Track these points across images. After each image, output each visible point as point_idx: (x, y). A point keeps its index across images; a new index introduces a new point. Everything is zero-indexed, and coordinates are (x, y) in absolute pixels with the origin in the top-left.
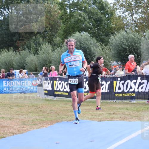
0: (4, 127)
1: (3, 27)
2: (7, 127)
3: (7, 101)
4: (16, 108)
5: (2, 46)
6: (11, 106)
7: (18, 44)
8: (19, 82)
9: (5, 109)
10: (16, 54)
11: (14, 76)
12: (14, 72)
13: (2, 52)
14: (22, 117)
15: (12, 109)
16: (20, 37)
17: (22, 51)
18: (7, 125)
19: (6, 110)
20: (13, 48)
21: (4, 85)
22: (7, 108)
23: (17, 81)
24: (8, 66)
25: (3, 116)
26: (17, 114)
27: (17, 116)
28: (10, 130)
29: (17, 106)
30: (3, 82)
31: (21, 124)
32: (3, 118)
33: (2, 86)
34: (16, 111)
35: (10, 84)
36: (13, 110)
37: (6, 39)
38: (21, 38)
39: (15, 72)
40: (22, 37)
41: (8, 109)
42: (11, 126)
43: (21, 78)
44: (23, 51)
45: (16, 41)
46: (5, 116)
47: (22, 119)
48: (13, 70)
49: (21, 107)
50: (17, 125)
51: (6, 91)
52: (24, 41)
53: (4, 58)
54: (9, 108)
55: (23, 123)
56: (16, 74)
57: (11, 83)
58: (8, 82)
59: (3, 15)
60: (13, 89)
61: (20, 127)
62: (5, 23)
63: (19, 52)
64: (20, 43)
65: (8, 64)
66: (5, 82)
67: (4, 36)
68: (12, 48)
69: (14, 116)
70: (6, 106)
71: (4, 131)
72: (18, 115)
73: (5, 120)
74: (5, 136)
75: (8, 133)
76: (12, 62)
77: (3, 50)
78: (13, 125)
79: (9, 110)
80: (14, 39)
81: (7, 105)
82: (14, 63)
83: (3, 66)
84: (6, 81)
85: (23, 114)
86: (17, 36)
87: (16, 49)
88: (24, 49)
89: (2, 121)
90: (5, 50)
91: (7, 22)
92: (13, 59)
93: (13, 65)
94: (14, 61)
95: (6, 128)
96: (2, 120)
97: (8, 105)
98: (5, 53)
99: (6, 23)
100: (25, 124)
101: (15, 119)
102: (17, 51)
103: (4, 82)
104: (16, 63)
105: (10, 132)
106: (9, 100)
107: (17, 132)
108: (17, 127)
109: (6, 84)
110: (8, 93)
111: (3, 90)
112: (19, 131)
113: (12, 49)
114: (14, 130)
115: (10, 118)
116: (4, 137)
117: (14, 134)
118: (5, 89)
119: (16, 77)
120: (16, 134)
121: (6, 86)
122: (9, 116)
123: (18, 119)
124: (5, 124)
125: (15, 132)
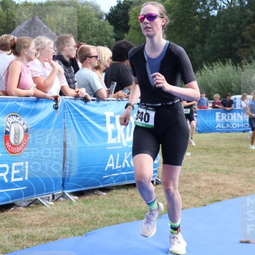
0: (218, 184)
1: (218, 26)
2: (222, 184)
3: (222, 145)
4: (237, 156)
5: (215, 57)
6: (228, 152)
7: (241, 53)
8: (241, 114)
9: (219, 157)
10: (237, 69)
11: (233, 105)
12: (233, 98)
13: (215, 67)
14: (247, 169)
15: (230, 156)
16: (243, 43)
17: (246, 65)
18: (224, 182)
19: (220, 159)
20: (233, 61)
21: (217, 119)
22: (223, 155)
23: (238, 112)
24: (223, 89)
25: (216, 167)
26: (238, 164)
27: (239, 168)
28: (228, 191)
29: (238, 152)
30: (215, 114)
31: (245, 181)
32: (216, 170)
33: (213, 121)
34: (236, 160)
35: (227, 118)
36: (232, 158)
37: (222, 47)
38: (245, 45)
39: (235, 99)
40: (247, 42)
41: (225, 157)
42: (229, 183)
43: (245, 107)
44: (248, 65)
45: (236, 49)
46: (220, 168)
47: (246, 174)
48: (232, 95)
49: (243, 154)
50: (238, 182)
51: (221, 128)
52: (250, 49)
53: (217, 76)
54: (226, 155)
55: (248, 180)
56: (235, 102)
57: (228, 116)
58: (223, 114)
59: (218, 7)
60: (231, 125)
61: (243, 186)
62: (220, 21)
63: (241, 66)
64: (244, 51)
65: (223, 85)
66: (219, 115)
67: (219, 41)
68: (230, 59)
69: (233, 169)
70: (221, 152)
71: (219, 191)
72: (240, 166)
73: (219, 173)
74: (220, 198)
75: (225, 195)
76: (230, 83)
77: (216, 63)
78: (232, 183)
79: (225, 159)
80: (235, 45)
81: (221, 150)
82: (233, 84)
83: (216, 90)
84: (220, 113)
85: (248, 165)
86: (239, 41)
87: (237, 61)
88: (249, 62)
89: (215, 176)
90: (219, 63)
91: (223, 19)
92: (231, 77)
93: (232, 87)
94: (233, 81)
95: (222, 187)
96: (215, 174)
97: (224, 151)
98: (220, 69)
99: (222, 21)
100: (251, 181)
101: (236, 173)
102: (238, 64)
103: (217, 114)
104: (236, 84)
105: (227, 193)
106: (224, 143)
107: (240, 194)
108: (239, 185)
109: (220, 118)
110: (224, 131)
111: (215, 126)
112: (241, 192)
113: (230, 62)
114: (234, 189)
115: (227, 172)
116: (219, 201)
117: (234, 196)
118: (219, 126)
119: (235, 107)
120: (237, 196)
121: (220, 120)
122: (225, 168)
123: (240, 173)
124: (220, 181)
125: (236, 193)
